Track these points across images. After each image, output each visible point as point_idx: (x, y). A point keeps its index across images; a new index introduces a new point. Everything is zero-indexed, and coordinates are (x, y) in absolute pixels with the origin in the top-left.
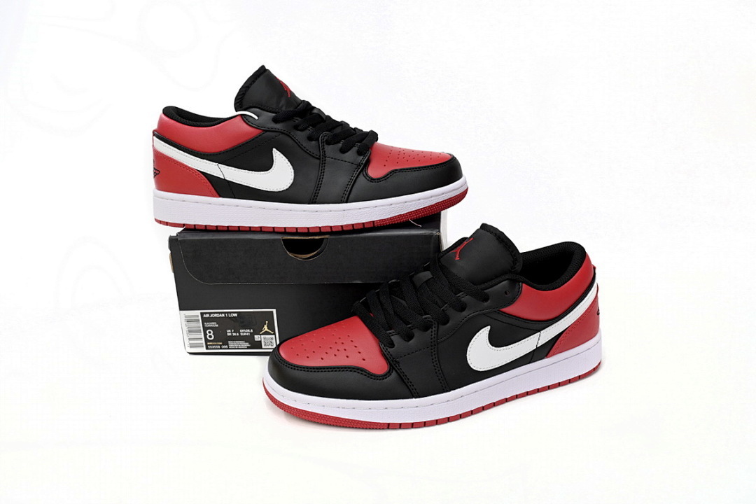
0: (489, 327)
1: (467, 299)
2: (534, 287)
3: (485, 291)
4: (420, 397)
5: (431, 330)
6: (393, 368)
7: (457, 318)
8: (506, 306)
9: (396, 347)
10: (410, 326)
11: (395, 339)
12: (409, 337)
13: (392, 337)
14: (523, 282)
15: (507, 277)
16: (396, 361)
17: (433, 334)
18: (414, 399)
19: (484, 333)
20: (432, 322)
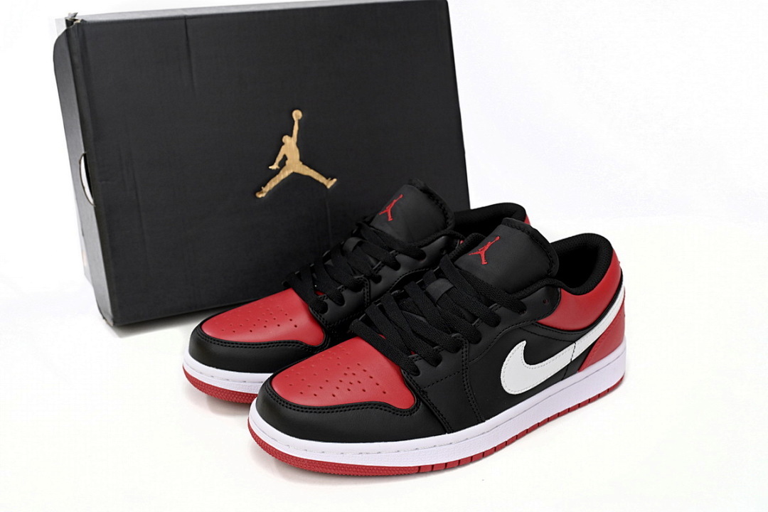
0: (525, 342)
1: (501, 311)
2: (570, 292)
3: (522, 301)
4: (453, 432)
5: (461, 351)
6: (421, 400)
7: (489, 334)
8: (545, 316)
9: (421, 372)
10: (436, 347)
11: (420, 364)
12: (436, 361)
13: (416, 363)
14: (561, 287)
15: (545, 282)
16: (423, 391)
17: (464, 355)
18: (447, 435)
19: (519, 349)
20: (461, 341)
